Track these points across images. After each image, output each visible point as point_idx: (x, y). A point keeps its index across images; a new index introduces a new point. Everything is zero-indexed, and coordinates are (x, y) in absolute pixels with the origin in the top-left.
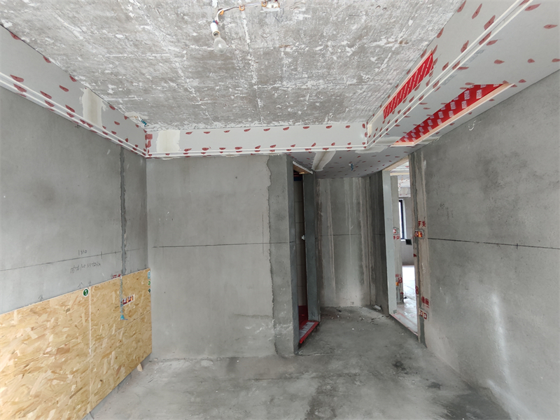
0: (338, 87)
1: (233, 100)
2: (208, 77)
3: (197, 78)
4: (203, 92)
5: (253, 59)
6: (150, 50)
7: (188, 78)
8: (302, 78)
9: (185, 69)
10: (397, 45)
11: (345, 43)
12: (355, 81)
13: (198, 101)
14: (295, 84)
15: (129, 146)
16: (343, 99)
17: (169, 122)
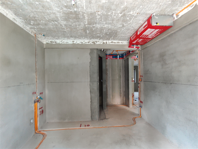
0: (115, 28)
1: (78, 30)
2: (70, 21)
3: (65, 21)
4: (67, 26)
5: (86, 15)
6: (48, 9)
7: (62, 20)
8: (103, 24)
9: (61, 17)
10: (136, 14)
11: (119, 12)
12: (121, 26)
13: (65, 30)
14: (101, 26)
16: (117, 32)
17: (54, 37)
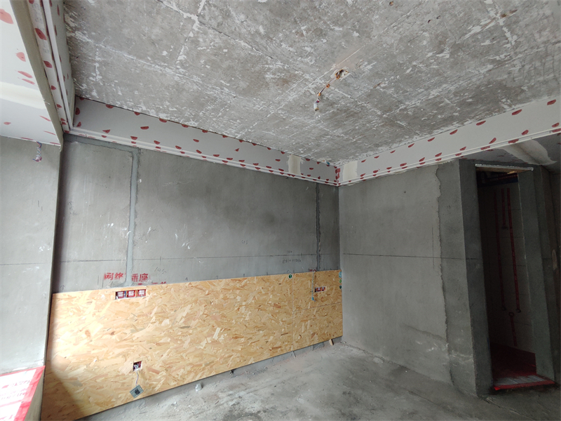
1: (377, 130)
2: (345, 125)
3: (339, 128)
4: (350, 133)
5: (363, 103)
6: (303, 126)
7: (333, 130)
8: (420, 93)
9: (327, 127)
10: (502, 20)
11: (430, 54)
12: (490, 66)
13: (352, 140)
14: (419, 99)
15: (322, 181)
16: (500, 84)
17: (346, 157)
